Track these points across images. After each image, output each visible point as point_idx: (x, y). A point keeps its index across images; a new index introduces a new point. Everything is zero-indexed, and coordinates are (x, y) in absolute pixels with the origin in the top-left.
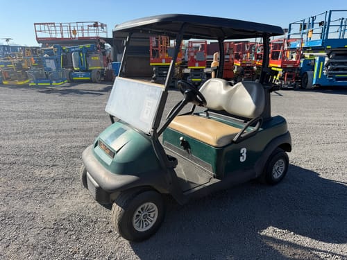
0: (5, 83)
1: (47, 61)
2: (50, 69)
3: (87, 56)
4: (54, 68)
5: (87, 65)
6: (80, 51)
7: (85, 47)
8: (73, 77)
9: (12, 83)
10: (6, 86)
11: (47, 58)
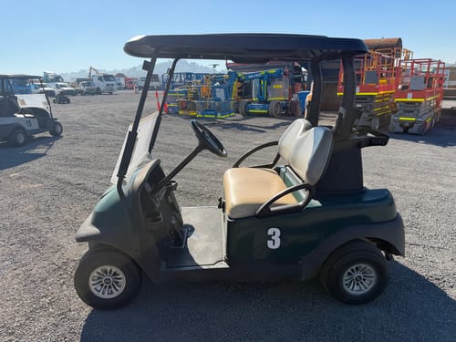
0: (181, 112)
1: (218, 90)
2: (219, 100)
3: (269, 84)
4: (223, 99)
5: (267, 94)
6: (261, 78)
7: (267, 73)
8: (249, 109)
9: (187, 113)
10: (181, 116)
11: (217, 87)
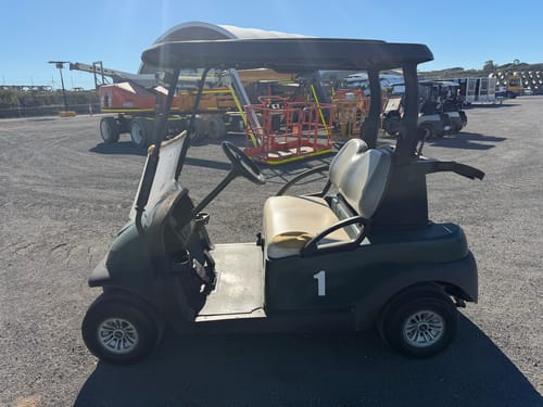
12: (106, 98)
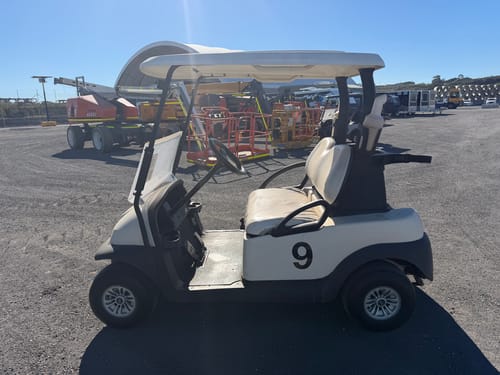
12: (73, 109)
